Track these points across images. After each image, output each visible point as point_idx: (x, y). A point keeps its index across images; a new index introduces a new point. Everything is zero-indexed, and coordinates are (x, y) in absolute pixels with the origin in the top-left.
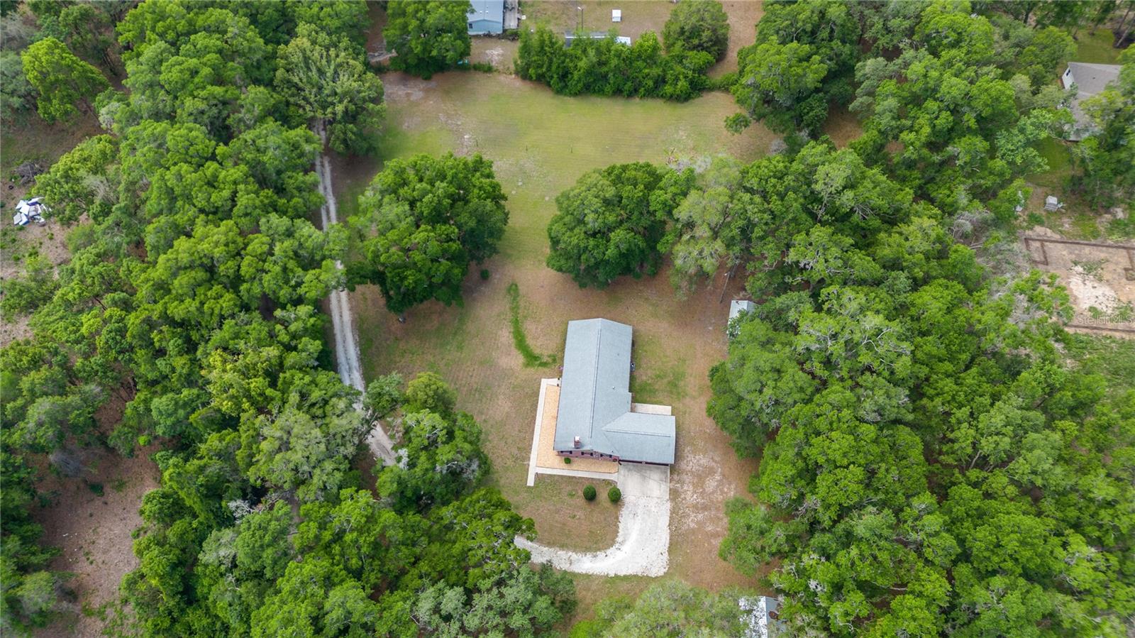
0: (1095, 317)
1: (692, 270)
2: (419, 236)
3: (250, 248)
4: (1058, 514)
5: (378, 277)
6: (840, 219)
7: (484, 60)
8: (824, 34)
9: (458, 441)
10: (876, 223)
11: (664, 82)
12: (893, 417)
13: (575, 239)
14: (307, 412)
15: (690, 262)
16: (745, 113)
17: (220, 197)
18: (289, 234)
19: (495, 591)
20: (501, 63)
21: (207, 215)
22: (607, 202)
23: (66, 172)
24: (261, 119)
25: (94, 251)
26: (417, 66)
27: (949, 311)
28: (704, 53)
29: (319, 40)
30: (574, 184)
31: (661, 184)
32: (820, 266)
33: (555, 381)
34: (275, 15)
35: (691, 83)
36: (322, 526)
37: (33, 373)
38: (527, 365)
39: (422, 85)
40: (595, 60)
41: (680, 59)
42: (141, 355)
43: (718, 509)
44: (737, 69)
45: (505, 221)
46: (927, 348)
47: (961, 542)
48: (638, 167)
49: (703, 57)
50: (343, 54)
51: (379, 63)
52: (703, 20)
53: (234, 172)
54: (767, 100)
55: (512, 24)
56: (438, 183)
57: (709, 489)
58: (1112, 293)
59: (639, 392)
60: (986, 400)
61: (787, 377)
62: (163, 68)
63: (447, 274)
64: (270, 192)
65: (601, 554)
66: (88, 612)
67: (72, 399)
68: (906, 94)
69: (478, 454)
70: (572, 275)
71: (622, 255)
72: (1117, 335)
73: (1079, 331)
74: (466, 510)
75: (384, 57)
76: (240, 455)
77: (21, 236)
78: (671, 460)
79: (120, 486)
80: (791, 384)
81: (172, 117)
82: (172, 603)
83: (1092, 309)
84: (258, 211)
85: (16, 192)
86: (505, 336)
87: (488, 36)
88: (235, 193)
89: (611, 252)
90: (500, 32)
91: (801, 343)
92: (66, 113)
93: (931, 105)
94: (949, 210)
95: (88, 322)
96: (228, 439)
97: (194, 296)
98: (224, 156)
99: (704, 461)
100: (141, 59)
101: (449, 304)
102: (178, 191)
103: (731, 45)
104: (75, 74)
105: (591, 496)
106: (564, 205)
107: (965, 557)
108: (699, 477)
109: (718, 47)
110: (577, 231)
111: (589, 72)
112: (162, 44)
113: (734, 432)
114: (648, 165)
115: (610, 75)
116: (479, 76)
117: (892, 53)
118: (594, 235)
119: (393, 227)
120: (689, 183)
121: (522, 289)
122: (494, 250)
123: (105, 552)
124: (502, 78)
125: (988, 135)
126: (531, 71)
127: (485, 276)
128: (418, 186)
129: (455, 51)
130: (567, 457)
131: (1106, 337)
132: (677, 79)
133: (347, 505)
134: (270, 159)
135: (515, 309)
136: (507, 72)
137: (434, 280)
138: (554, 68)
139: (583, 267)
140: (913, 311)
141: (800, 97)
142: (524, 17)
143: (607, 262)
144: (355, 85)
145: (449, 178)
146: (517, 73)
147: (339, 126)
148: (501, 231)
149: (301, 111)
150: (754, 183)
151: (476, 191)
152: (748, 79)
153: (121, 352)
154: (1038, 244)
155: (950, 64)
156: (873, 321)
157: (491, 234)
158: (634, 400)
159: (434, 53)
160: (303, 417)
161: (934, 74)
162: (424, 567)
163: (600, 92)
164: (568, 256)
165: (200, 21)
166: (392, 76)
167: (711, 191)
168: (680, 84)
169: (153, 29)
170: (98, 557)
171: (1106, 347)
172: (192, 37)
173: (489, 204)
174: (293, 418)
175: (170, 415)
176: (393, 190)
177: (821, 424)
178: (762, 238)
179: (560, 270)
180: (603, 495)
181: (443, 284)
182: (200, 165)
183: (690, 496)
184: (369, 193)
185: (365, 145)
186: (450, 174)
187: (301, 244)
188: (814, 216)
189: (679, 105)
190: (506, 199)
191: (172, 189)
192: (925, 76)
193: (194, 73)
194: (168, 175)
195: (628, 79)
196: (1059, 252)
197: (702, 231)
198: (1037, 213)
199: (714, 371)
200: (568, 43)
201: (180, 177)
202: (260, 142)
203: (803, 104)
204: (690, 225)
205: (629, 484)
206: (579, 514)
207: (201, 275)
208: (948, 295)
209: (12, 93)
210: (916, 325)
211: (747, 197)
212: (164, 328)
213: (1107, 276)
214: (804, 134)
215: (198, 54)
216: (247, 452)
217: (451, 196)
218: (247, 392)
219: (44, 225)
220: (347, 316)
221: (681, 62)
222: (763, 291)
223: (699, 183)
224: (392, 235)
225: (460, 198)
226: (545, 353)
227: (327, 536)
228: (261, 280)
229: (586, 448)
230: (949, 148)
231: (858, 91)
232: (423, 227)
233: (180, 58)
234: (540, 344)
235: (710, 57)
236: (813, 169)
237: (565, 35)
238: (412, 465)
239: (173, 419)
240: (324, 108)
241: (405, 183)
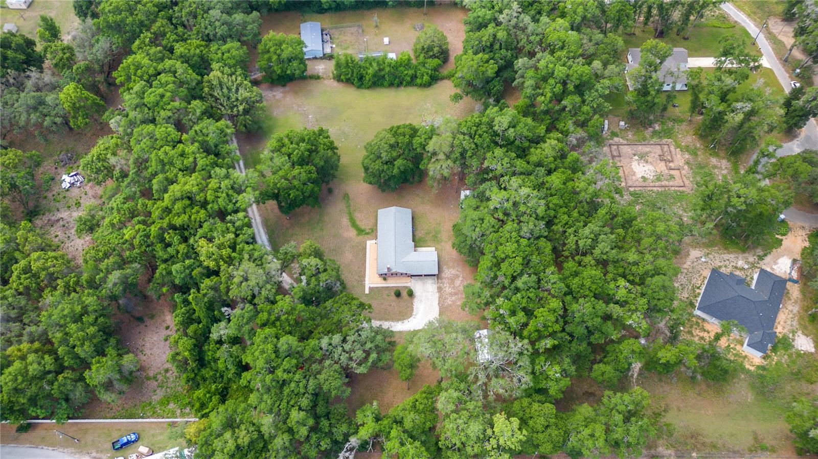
0: (644, 181)
1: (438, 177)
2: (296, 172)
3: (210, 186)
4: (615, 272)
5: (276, 197)
6: (509, 144)
7: (315, 73)
8: (497, 46)
9: (329, 271)
10: (526, 144)
11: (416, 77)
12: (538, 235)
13: (377, 166)
14: (253, 262)
15: (437, 172)
16: (459, 91)
17: (188, 161)
18: (227, 176)
19: (357, 334)
20: (324, 73)
21: (183, 171)
22: (392, 146)
23: (98, 156)
24: (200, 119)
25: (122, 197)
26: (278, 79)
27: (564, 184)
28: (436, 59)
29: (225, 72)
30: (373, 138)
31: (418, 134)
32: (499, 167)
33: (374, 241)
34: (199, 60)
35: (431, 77)
36: (270, 314)
37: (106, 260)
38: (358, 235)
39: (281, 89)
40: (377, 68)
41: (424, 64)
42: (159, 247)
43: (462, 294)
44: (454, 66)
45: (339, 160)
46: (554, 202)
47: (568, 286)
48: (405, 126)
49: (436, 62)
50: (239, 78)
51: (255, 79)
52: (433, 41)
53: (192, 148)
54: (470, 84)
55: (328, 50)
56: (301, 144)
57: (457, 285)
58: (653, 168)
59: (418, 242)
60: (582, 224)
61: (486, 221)
62: (145, 95)
63: (312, 191)
64: (213, 156)
65: (406, 321)
66: (148, 378)
67: (128, 271)
68: (539, 76)
69: (338, 279)
70: (377, 186)
71: (402, 172)
72: (655, 189)
73: (636, 189)
74: (337, 302)
75: (258, 75)
76: (222, 287)
77: (68, 194)
78: (436, 272)
79: (152, 317)
80: (488, 224)
81: (153, 121)
82: (194, 365)
83: (643, 177)
84: (209, 167)
85: (59, 170)
86: (345, 221)
87: (315, 58)
88: (195, 158)
89: (396, 171)
90: (322, 55)
91: (491, 205)
92: (86, 124)
93: (551, 81)
94: (566, 133)
95: (128, 233)
96: (214, 280)
97: (185, 213)
98: (186, 140)
99: (453, 272)
100: (131, 91)
101: (313, 207)
102: (166, 161)
103: (451, 53)
104: (89, 102)
105: (398, 294)
106: (369, 149)
107: (570, 292)
108: (452, 279)
109: (444, 55)
110: (377, 162)
111: (374, 76)
112: (143, 83)
113: (465, 253)
114: (411, 125)
115: (386, 76)
116: (313, 82)
117: (532, 54)
118: (386, 163)
119: (281, 169)
120: (432, 132)
121: (351, 196)
122: (334, 177)
123: (151, 349)
124: (326, 82)
125: (581, 94)
126: (342, 77)
127: (330, 191)
128: (291, 146)
129: (299, 69)
130: (384, 277)
131: (650, 191)
132: (423, 75)
133: (280, 303)
134: (212, 139)
135: (348, 207)
136: (328, 78)
137: (305, 194)
138: (355, 75)
139: (382, 181)
140: (547, 185)
141: (488, 81)
142: (334, 46)
143: (394, 177)
144: (248, 94)
145: (306, 141)
146: (334, 78)
147: (242, 117)
148: (337, 166)
149: (219, 111)
150: (465, 130)
151: (322, 146)
152: (459, 74)
153: (148, 246)
154: (615, 147)
155: (559, 59)
156: (525, 191)
157: (332, 168)
158: (416, 246)
159: (289, 72)
160: (252, 265)
161: (551, 66)
162: (321, 329)
163: (382, 85)
164: (374, 175)
165: (160, 67)
166: (263, 86)
167: (443, 136)
168: (425, 78)
169: (135, 75)
170: (148, 352)
171: (649, 196)
172: (158, 77)
173: (330, 153)
174: (247, 266)
175: (181, 273)
176: (277, 150)
177: (502, 240)
178: (471, 157)
179: (370, 183)
180: (404, 294)
181: (310, 196)
182: (174, 147)
183: (448, 289)
184: (266, 152)
185: (256, 126)
186: (306, 138)
187: (234, 182)
188: (496, 144)
189: (426, 89)
190: (337, 149)
191: (163, 160)
192: (547, 67)
193: (162, 96)
194: (160, 153)
195: (396, 77)
196: (626, 150)
197: (441, 156)
198: (615, 131)
199: (454, 226)
200: (361, 59)
201: (166, 153)
202: (205, 131)
203: (490, 84)
204: (435, 154)
205: (417, 286)
206: (393, 304)
207: (187, 202)
208: (564, 177)
209: (56, 115)
210: (549, 192)
211: (461, 137)
212: (170, 231)
213: (650, 160)
214: (491, 100)
215: (162, 85)
216: (226, 285)
217: (308, 150)
218: (222, 258)
219: (80, 187)
220: (258, 219)
221: (424, 66)
222: (475, 184)
223: (437, 131)
224: (281, 173)
225: (313, 151)
226: (367, 228)
227: (273, 318)
228: (217, 202)
229: (394, 271)
230: (563, 102)
231: (517, 76)
232: (296, 167)
233: (153, 89)
234: (364, 224)
235: (440, 62)
236: (493, 120)
237: (359, 56)
238: (308, 284)
239: (184, 274)
240: (232, 108)
241: (283, 146)
